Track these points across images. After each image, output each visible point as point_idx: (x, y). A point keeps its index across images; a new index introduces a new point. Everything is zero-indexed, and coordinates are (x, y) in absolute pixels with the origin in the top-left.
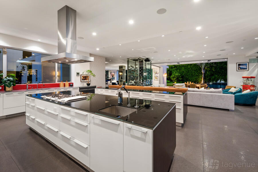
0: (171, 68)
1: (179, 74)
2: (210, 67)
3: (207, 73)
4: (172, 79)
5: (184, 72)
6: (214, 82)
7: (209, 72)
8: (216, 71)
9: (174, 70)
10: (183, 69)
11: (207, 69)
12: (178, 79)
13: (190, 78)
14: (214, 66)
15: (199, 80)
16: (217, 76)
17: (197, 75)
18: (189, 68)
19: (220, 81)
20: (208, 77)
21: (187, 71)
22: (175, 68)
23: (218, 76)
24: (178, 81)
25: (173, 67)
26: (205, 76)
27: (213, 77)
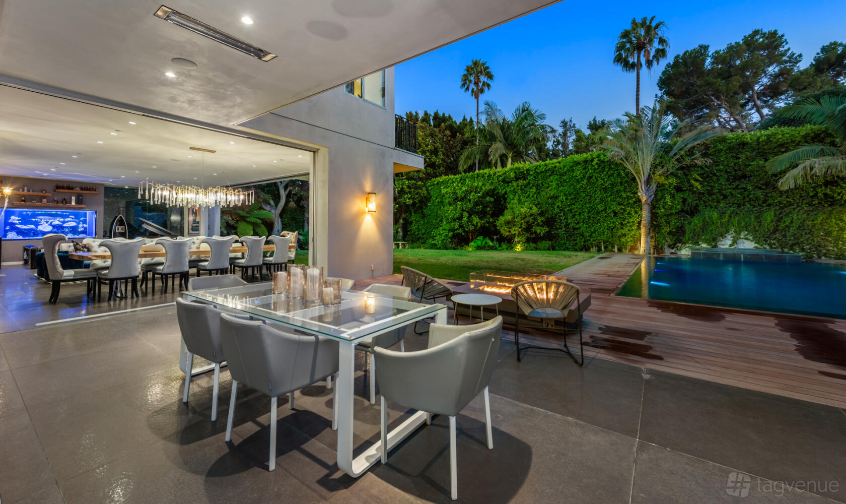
0: (504, 181)
1: (535, 210)
2: (680, 173)
3: (665, 203)
4: (505, 232)
5: (555, 197)
6: (704, 245)
7: (673, 196)
8: (710, 193)
9: (515, 192)
10: (554, 185)
11: (662, 180)
12: (528, 229)
13: (584, 227)
14: (696, 166)
15: (625, 235)
16: (715, 215)
17: (615, 214)
18: (578, 181)
19: (735, 242)
20: (668, 223)
21: (570, 195)
22: (521, 182)
23: (722, 214)
24: (528, 240)
25: (512, 175)
26: (654, 216)
27: (696, 221)
